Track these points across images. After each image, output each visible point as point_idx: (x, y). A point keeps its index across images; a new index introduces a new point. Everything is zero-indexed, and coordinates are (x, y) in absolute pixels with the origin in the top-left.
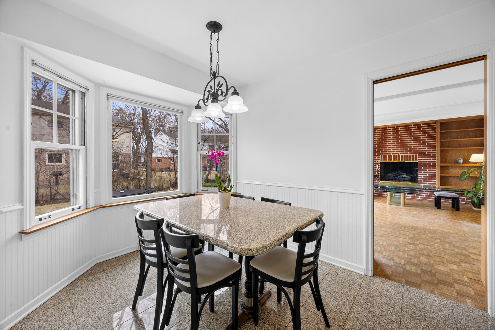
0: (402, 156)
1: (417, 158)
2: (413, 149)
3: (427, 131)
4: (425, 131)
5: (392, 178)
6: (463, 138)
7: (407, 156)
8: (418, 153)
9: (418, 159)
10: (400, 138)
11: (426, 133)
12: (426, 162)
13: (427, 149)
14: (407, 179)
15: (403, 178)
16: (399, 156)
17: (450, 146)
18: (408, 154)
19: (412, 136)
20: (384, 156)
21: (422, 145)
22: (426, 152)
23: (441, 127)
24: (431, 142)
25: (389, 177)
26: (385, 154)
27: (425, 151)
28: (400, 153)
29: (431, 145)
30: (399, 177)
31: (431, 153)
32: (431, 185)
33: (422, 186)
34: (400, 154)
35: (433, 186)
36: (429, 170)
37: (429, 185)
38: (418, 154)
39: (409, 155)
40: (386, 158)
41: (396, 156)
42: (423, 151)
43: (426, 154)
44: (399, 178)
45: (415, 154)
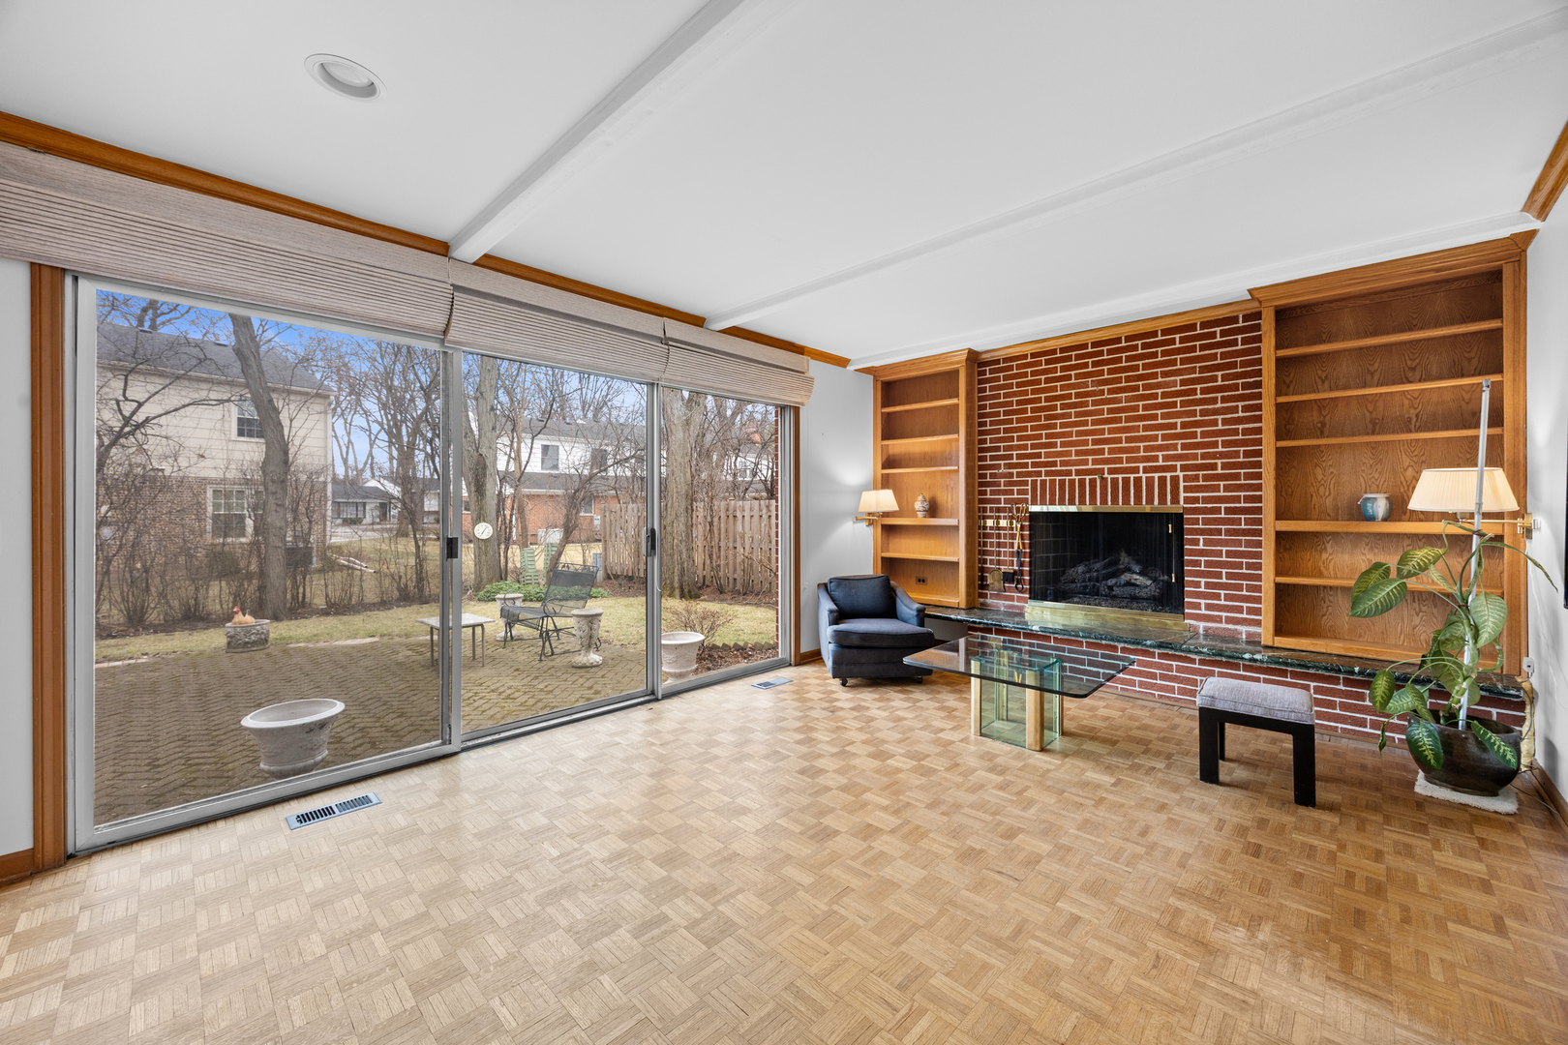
0: (1115, 482)
1: (1178, 494)
2: (1160, 448)
3: (1224, 356)
4: (1214, 357)
5: (1085, 587)
6: (1394, 383)
7: (1138, 481)
8: (1184, 468)
9: (1182, 495)
10: (1106, 396)
11: (1218, 368)
12: (1218, 511)
13: (1220, 449)
14: (1143, 593)
15: (1129, 590)
16: (1104, 480)
17: (1326, 430)
18: (1141, 474)
19: (1159, 386)
20: (1043, 482)
21: (1199, 430)
22: (1219, 462)
23: (1276, 328)
24: (1241, 414)
25: (1073, 581)
26: (1048, 473)
27: (1214, 456)
28: (1106, 467)
29: (1241, 427)
30: (1111, 582)
31: (1242, 465)
32: (1238, 627)
33: (1201, 631)
34: (1106, 475)
35: (1249, 634)
36: (1229, 554)
37: (1230, 626)
38: (1181, 475)
39: (1144, 476)
40: (1053, 494)
41: (1093, 482)
42: (1204, 456)
43: (1220, 471)
44: (1111, 588)
45: (1168, 475)
